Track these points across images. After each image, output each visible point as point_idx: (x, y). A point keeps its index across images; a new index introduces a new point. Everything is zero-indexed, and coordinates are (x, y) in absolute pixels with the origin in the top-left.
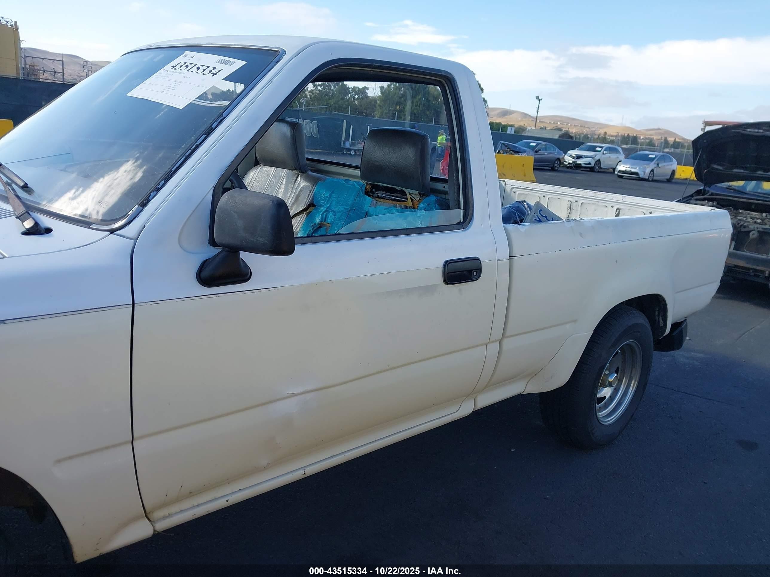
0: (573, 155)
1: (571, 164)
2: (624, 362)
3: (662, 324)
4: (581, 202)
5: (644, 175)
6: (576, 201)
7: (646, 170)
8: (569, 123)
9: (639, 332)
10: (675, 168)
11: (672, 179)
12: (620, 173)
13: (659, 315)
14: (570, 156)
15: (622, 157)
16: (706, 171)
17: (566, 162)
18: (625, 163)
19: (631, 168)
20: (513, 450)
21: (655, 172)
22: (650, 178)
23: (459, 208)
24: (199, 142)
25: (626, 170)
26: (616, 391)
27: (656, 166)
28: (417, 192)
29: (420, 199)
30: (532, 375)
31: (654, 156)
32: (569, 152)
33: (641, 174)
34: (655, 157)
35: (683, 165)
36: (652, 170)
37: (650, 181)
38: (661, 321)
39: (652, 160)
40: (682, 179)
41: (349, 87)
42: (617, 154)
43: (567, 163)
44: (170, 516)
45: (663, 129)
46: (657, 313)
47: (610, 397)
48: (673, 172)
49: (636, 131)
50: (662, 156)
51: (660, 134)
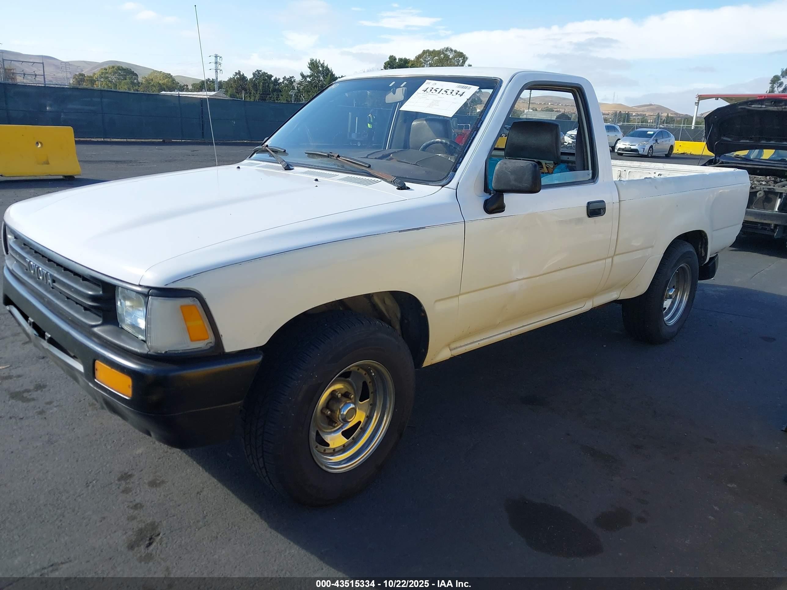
0: (573, 135)
1: (571, 144)
2: (678, 282)
3: (703, 255)
4: (629, 171)
5: (643, 151)
6: (625, 171)
7: (645, 147)
8: (559, 103)
9: (690, 257)
10: (672, 144)
11: (671, 154)
12: (619, 151)
13: (701, 248)
14: (569, 137)
15: (620, 135)
16: (716, 143)
17: (566, 142)
18: (624, 141)
19: (631, 145)
20: (605, 346)
21: (654, 149)
22: (649, 155)
23: (588, 169)
24: (474, 136)
25: (625, 147)
26: (673, 303)
27: (654, 142)
28: (552, 162)
29: (553, 167)
30: (624, 286)
31: (652, 133)
32: (568, 133)
33: (641, 151)
34: (654, 134)
35: (680, 140)
36: (651, 147)
37: (649, 157)
38: (703, 251)
39: (651, 136)
40: (679, 154)
41: (337, 77)
42: (615, 133)
43: (566, 144)
44: (456, 348)
45: (655, 105)
46: (700, 246)
47: (669, 308)
48: (672, 148)
49: (628, 108)
50: (660, 131)
51: (653, 110)
